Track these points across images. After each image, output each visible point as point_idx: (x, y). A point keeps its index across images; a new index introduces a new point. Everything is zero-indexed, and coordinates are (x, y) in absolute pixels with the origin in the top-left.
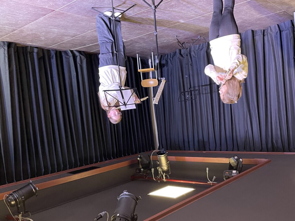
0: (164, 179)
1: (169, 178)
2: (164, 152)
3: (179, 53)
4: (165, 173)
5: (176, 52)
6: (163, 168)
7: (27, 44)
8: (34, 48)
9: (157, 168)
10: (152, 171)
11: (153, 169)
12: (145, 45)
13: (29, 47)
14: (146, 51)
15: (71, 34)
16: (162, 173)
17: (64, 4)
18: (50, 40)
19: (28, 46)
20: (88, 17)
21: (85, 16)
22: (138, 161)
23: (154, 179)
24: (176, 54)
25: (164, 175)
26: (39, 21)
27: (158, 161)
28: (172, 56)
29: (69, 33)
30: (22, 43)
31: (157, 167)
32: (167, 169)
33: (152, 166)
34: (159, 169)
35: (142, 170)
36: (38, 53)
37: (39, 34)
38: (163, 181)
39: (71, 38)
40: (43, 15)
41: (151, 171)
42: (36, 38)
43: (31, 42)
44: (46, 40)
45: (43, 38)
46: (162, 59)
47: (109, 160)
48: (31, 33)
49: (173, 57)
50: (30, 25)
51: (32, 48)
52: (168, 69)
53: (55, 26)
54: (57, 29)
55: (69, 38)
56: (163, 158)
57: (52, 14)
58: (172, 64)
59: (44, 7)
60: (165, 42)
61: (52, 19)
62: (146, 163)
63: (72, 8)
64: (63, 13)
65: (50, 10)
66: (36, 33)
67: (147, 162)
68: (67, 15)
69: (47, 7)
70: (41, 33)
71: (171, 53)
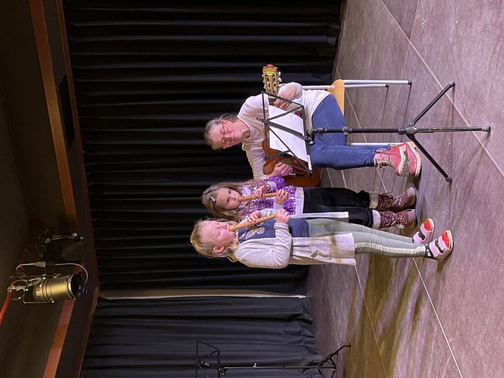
0: (14, 288)
1: (15, 299)
2: (79, 294)
3: (314, 362)
4: (27, 290)
5: (315, 353)
6: (40, 286)
7: (345, 21)
8: (336, 38)
9: (44, 275)
10: (39, 263)
11: (43, 264)
12: (334, 276)
13: (338, 27)
14: (322, 283)
15: (361, 100)
16: (30, 285)
17: (422, 51)
18: (350, 62)
19: (340, 26)
20: (395, 119)
21: (397, 112)
22: (70, 234)
23: (19, 266)
24: (312, 355)
25: (22, 288)
26: (389, 18)
27: (59, 276)
28: (308, 345)
29: (363, 94)
30: (347, 10)
31: (47, 274)
32: (36, 295)
33: (51, 264)
34: (42, 277)
35: (48, 240)
36: (326, 44)
37: (362, 35)
38: (9, 285)
39: (353, 103)
40: (400, 19)
41: (41, 260)
42: (354, 34)
43: (348, 26)
44: (350, 56)
45: (354, 47)
46: (303, 324)
47: (86, 176)
48: (365, 15)
49: (307, 348)
50: (381, 4)
51: (337, 33)
52: (281, 334)
53: (377, 58)
54: (372, 64)
55: (354, 100)
56: (63, 288)
57: (401, 36)
58: (290, 343)
59: (418, 11)
60: (339, 321)
61: (393, 43)
62: (62, 252)
63: (415, 72)
64: (404, 59)
65: (411, 27)
66: (365, 27)
67: (64, 255)
68: (400, 69)
69: (417, 17)
70: (364, 36)
71: (315, 344)
